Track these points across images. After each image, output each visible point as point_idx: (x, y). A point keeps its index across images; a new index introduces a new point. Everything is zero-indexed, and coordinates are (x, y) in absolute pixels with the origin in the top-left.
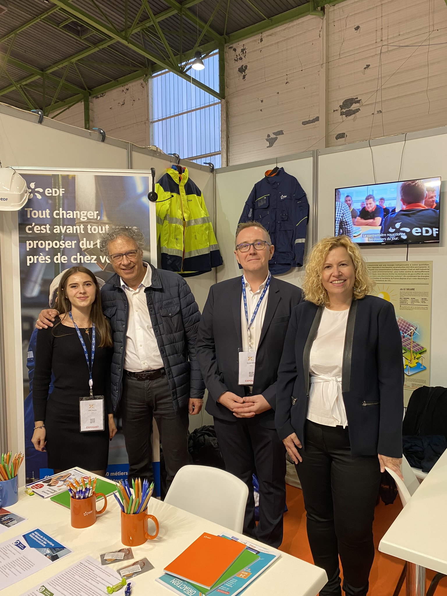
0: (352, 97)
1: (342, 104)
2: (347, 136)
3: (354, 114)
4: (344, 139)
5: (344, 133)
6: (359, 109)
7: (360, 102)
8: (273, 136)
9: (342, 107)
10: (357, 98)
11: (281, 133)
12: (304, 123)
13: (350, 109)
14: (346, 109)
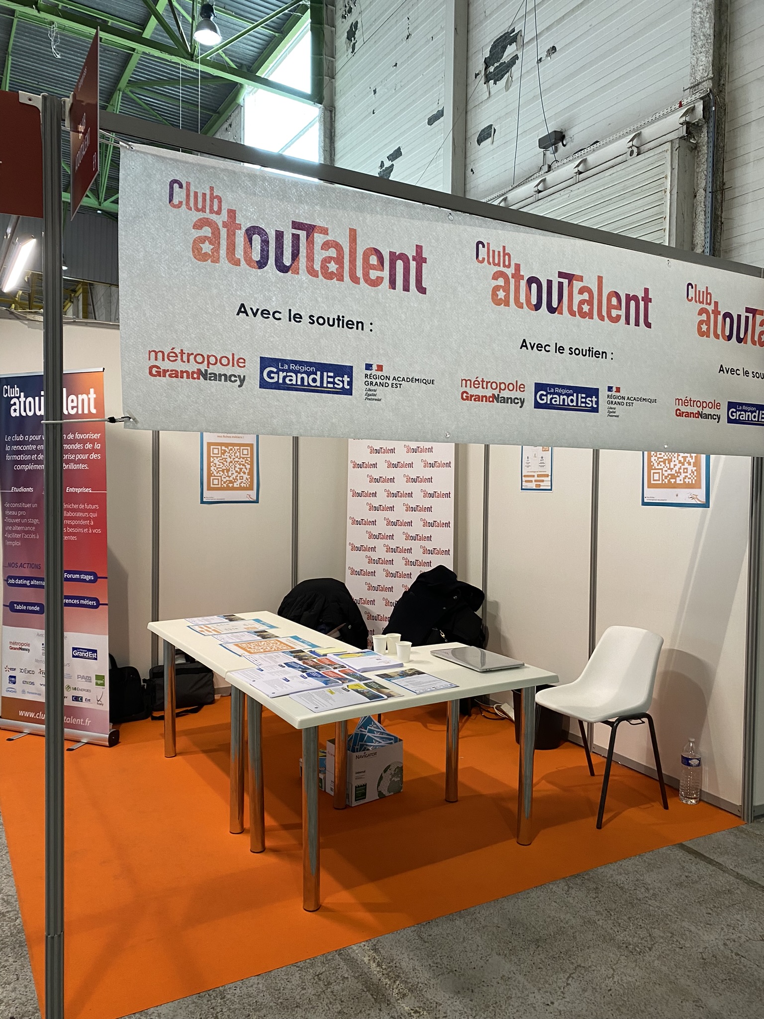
0: (504, 31)
1: (488, 55)
2: (495, 130)
3: (508, 72)
4: (490, 140)
5: (491, 125)
6: (516, 57)
7: (519, 37)
8: (387, 164)
9: (487, 63)
10: (513, 30)
11: (397, 154)
12: (431, 121)
13: (501, 61)
14: (496, 65)
